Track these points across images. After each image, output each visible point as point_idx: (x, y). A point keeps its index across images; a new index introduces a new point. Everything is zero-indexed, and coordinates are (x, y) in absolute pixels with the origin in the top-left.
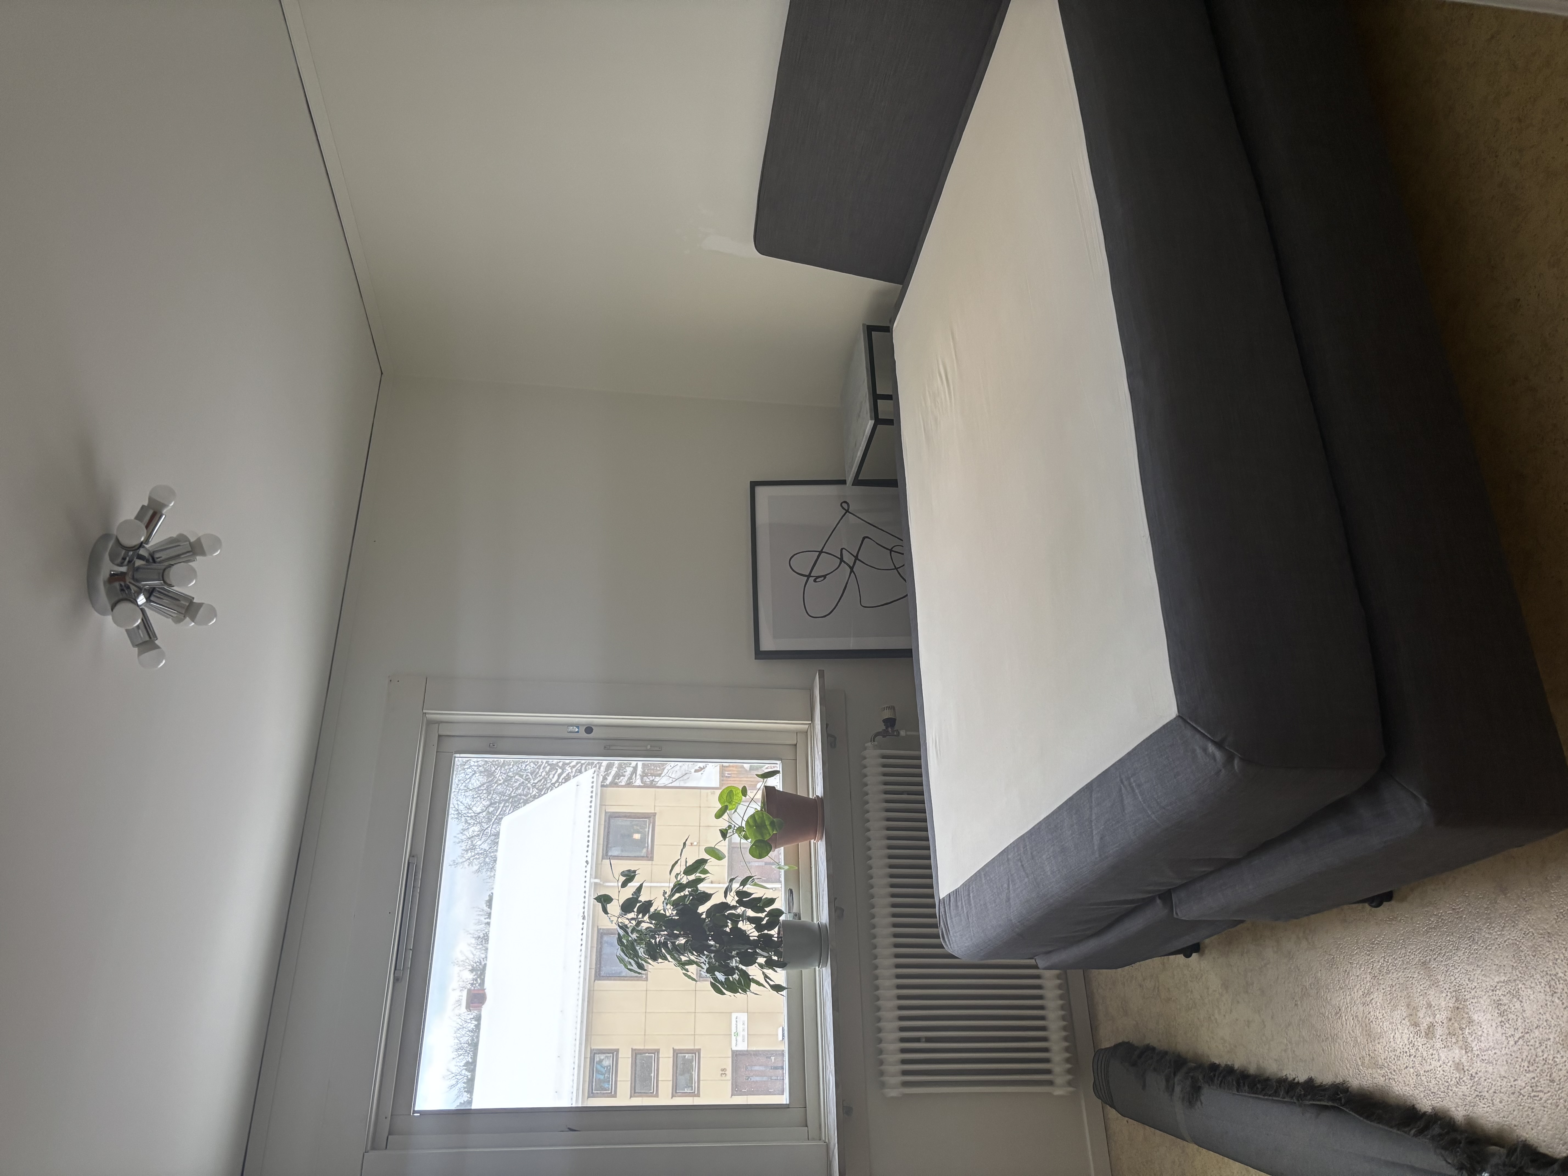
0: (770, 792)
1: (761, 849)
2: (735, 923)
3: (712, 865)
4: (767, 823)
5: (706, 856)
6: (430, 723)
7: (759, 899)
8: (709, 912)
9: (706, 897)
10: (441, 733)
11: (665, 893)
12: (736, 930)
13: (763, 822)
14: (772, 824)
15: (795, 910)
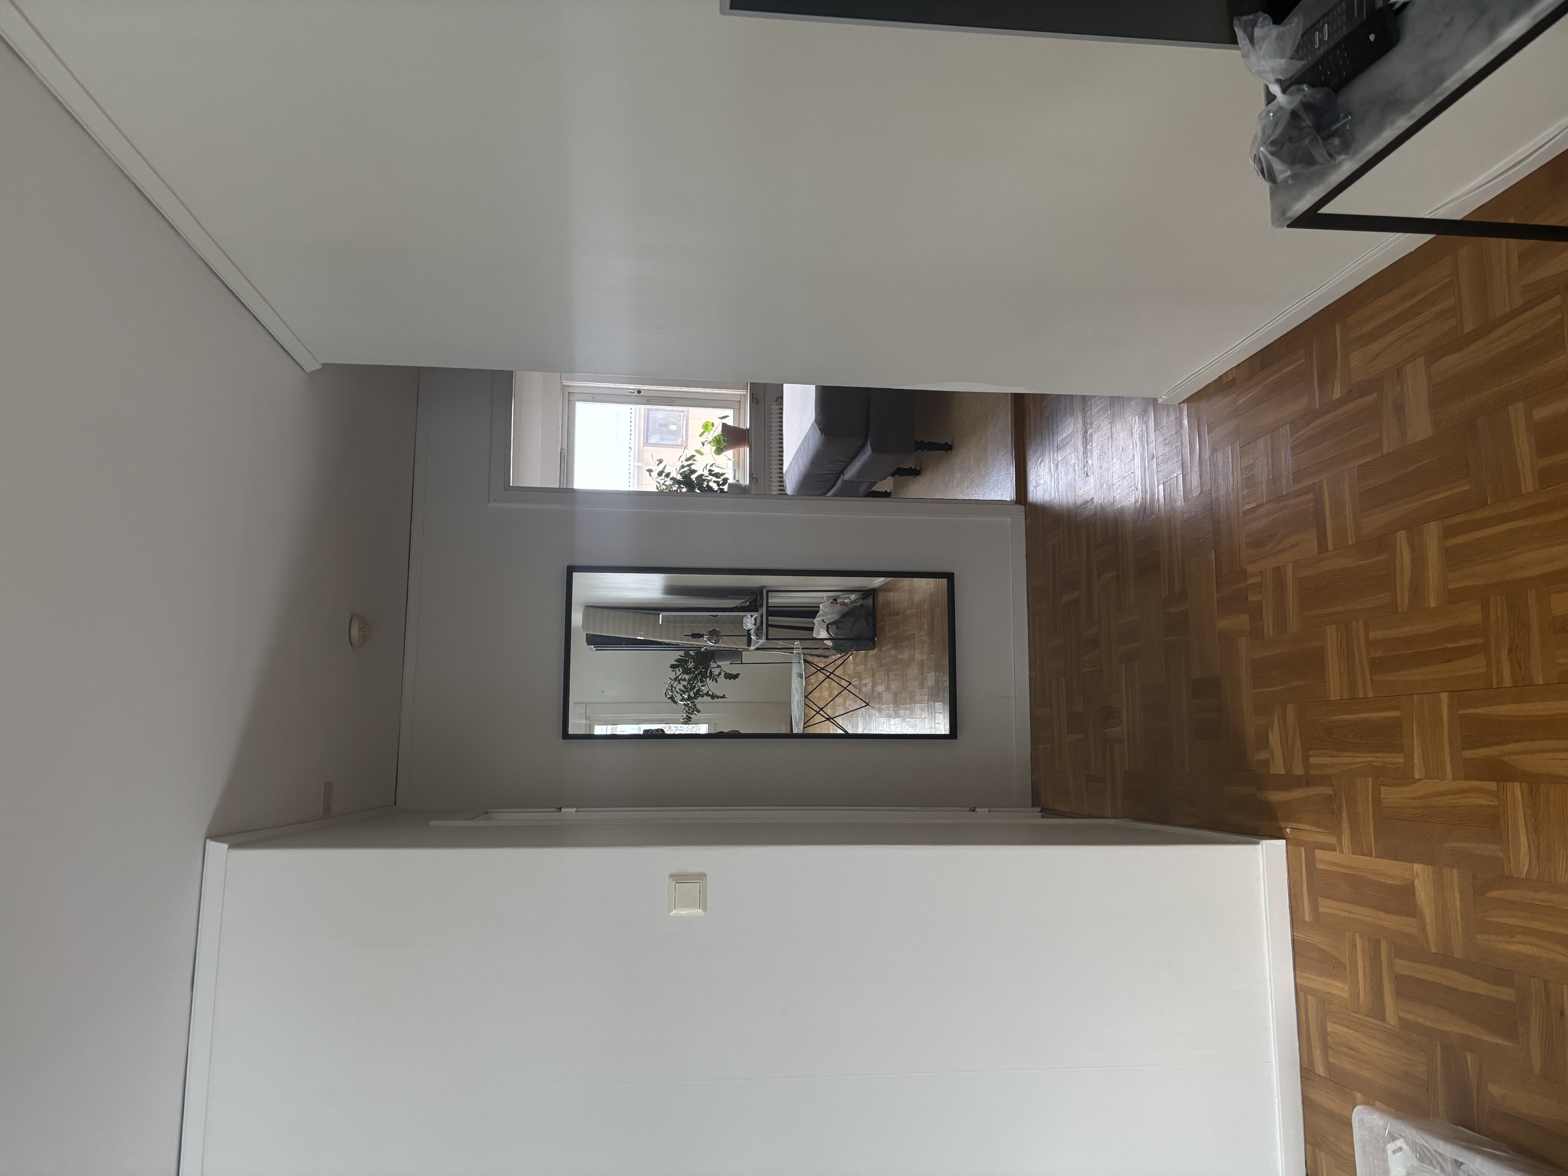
0: (725, 426)
1: (719, 451)
2: (708, 482)
3: (698, 457)
4: (722, 440)
5: (695, 453)
6: (564, 386)
7: (718, 473)
8: (696, 478)
9: (694, 472)
10: (570, 391)
11: (676, 469)
12: (708, 486)
13: (720, 439)
14: (724, 440)
15: (737, 479)
